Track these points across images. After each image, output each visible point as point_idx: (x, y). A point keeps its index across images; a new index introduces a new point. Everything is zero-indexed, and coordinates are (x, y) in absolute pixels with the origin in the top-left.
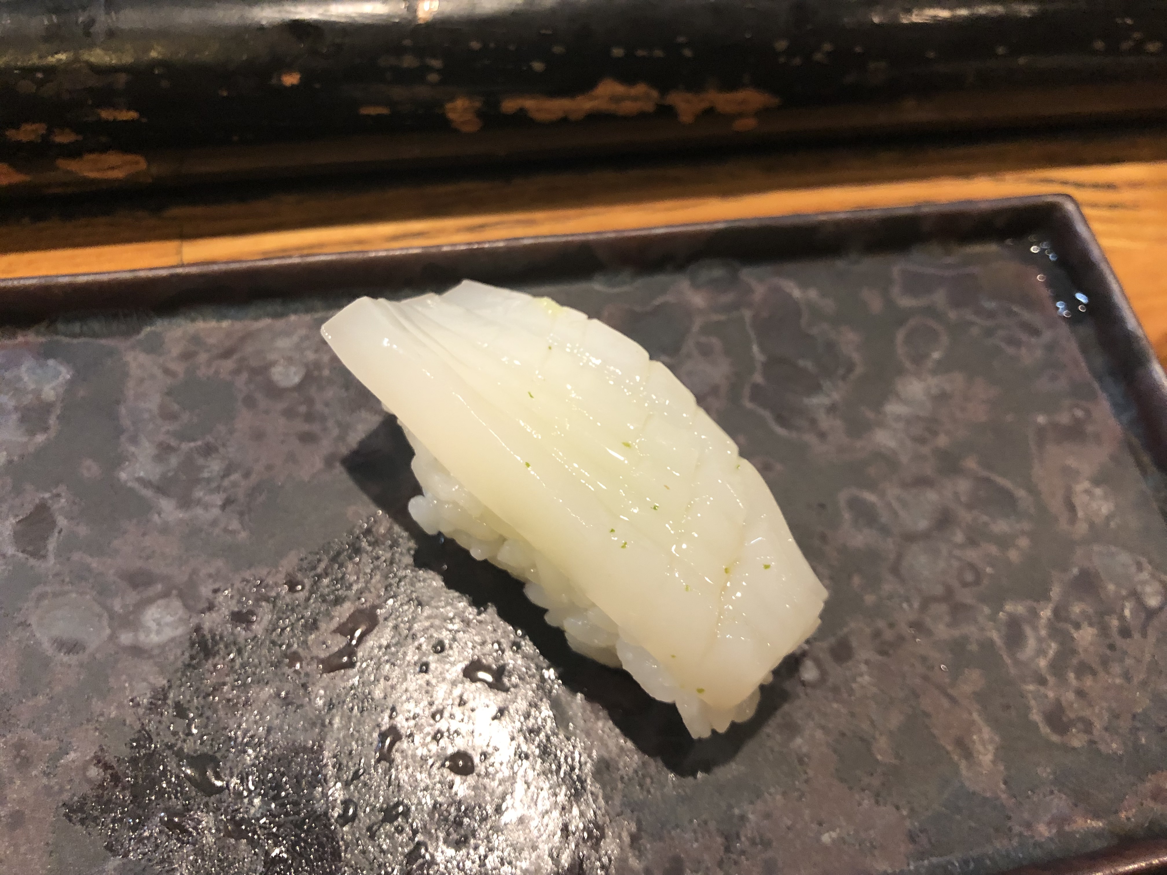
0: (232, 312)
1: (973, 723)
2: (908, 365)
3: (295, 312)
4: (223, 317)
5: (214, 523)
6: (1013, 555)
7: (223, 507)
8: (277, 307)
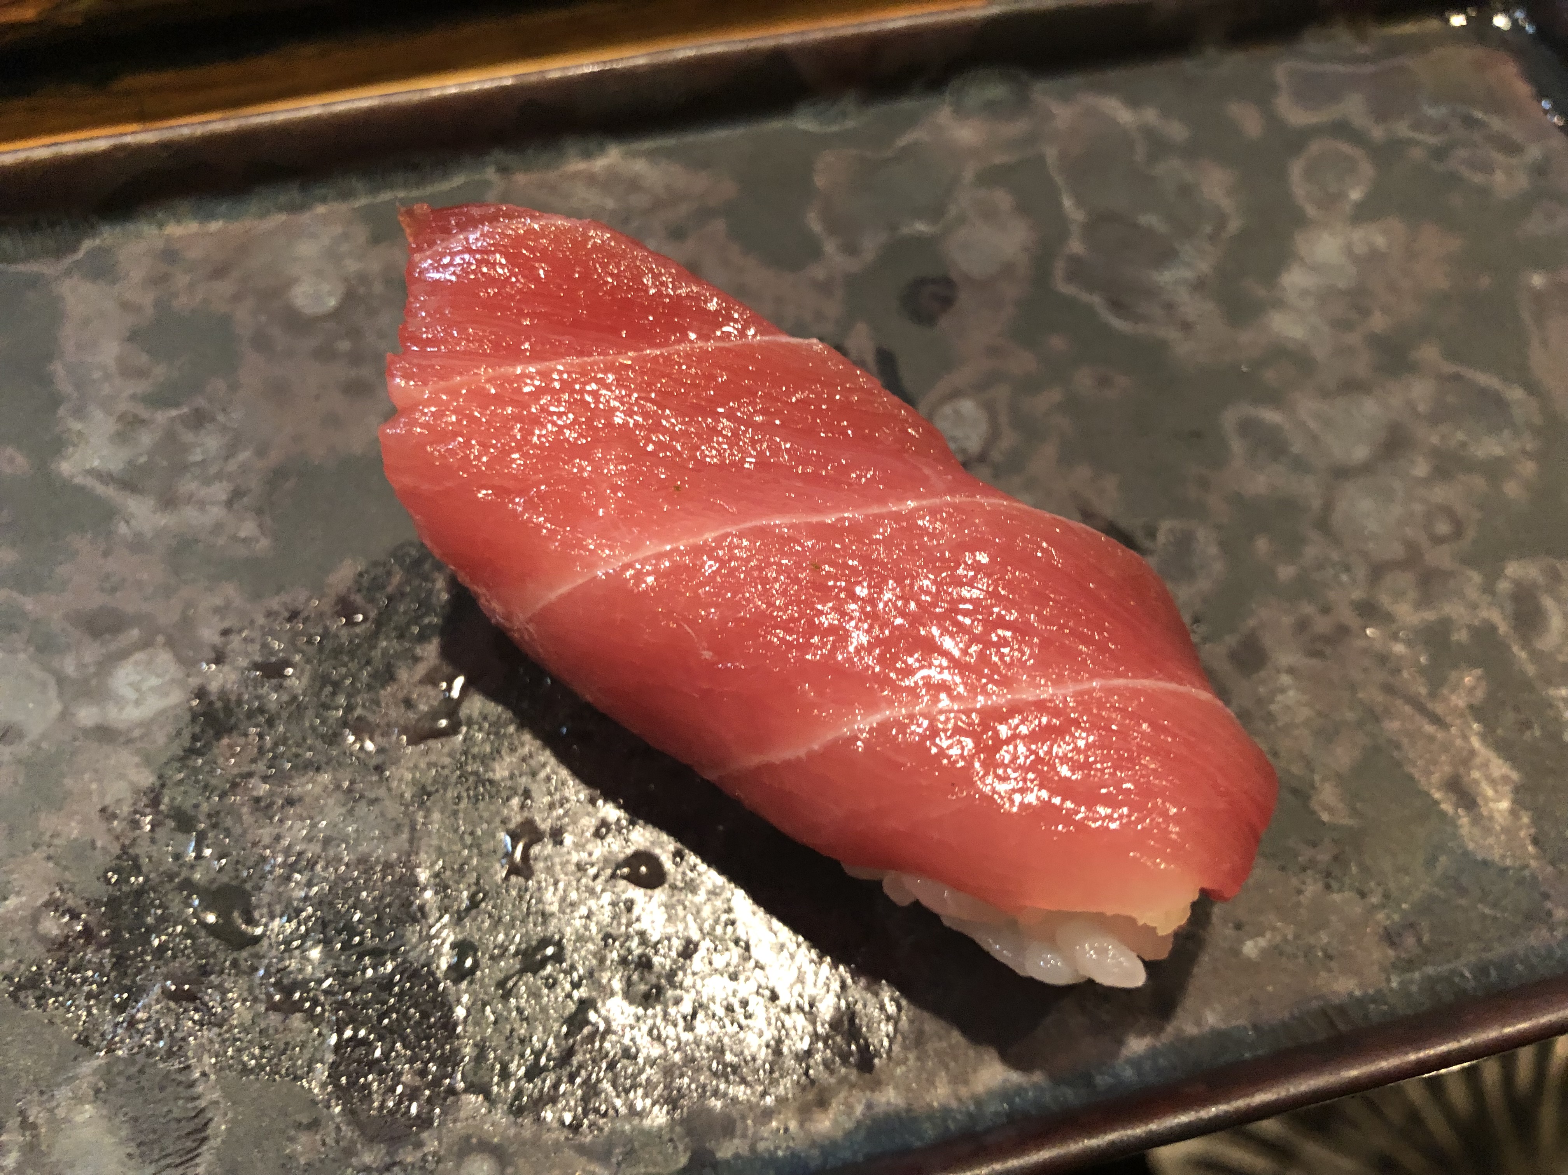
0: (223, 207)
1: (1473, 753)
2: (1311, 210)
3: (324, 200)
4: (211, 216)
5: (218, 528)
6: (1512, 489)
7: (229, 504)
8: (294, 194)
